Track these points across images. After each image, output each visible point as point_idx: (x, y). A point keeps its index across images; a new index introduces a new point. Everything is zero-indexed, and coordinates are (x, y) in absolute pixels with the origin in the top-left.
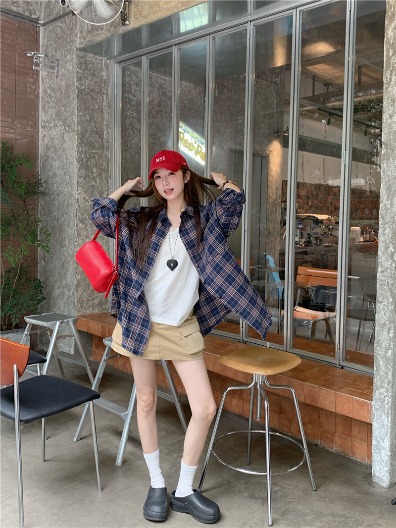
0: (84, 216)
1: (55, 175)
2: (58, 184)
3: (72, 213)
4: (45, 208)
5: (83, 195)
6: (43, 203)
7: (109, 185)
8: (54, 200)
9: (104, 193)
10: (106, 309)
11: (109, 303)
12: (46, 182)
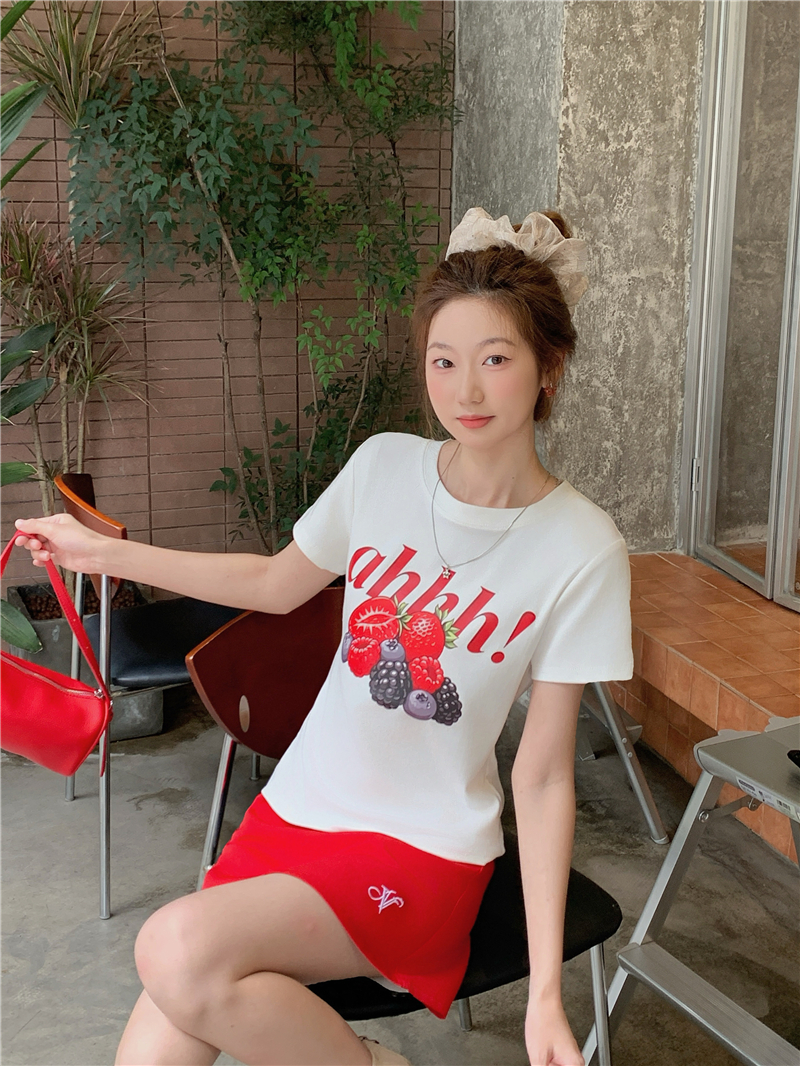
0: (588, 198)
1: (499, 37)
2: (507, 72)
3: (544, 186)
4: (469, 165)
5: (588, 113)
6: (465, 142)
7: (697, 68)
8: (494, 135)
9: (671, 103)
10: (664, 542)
11: (676, 522)
12: (475, 65)
